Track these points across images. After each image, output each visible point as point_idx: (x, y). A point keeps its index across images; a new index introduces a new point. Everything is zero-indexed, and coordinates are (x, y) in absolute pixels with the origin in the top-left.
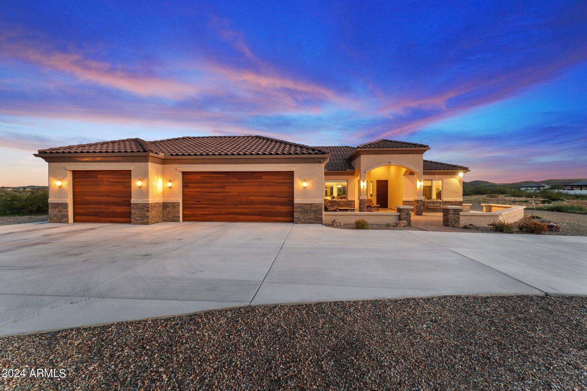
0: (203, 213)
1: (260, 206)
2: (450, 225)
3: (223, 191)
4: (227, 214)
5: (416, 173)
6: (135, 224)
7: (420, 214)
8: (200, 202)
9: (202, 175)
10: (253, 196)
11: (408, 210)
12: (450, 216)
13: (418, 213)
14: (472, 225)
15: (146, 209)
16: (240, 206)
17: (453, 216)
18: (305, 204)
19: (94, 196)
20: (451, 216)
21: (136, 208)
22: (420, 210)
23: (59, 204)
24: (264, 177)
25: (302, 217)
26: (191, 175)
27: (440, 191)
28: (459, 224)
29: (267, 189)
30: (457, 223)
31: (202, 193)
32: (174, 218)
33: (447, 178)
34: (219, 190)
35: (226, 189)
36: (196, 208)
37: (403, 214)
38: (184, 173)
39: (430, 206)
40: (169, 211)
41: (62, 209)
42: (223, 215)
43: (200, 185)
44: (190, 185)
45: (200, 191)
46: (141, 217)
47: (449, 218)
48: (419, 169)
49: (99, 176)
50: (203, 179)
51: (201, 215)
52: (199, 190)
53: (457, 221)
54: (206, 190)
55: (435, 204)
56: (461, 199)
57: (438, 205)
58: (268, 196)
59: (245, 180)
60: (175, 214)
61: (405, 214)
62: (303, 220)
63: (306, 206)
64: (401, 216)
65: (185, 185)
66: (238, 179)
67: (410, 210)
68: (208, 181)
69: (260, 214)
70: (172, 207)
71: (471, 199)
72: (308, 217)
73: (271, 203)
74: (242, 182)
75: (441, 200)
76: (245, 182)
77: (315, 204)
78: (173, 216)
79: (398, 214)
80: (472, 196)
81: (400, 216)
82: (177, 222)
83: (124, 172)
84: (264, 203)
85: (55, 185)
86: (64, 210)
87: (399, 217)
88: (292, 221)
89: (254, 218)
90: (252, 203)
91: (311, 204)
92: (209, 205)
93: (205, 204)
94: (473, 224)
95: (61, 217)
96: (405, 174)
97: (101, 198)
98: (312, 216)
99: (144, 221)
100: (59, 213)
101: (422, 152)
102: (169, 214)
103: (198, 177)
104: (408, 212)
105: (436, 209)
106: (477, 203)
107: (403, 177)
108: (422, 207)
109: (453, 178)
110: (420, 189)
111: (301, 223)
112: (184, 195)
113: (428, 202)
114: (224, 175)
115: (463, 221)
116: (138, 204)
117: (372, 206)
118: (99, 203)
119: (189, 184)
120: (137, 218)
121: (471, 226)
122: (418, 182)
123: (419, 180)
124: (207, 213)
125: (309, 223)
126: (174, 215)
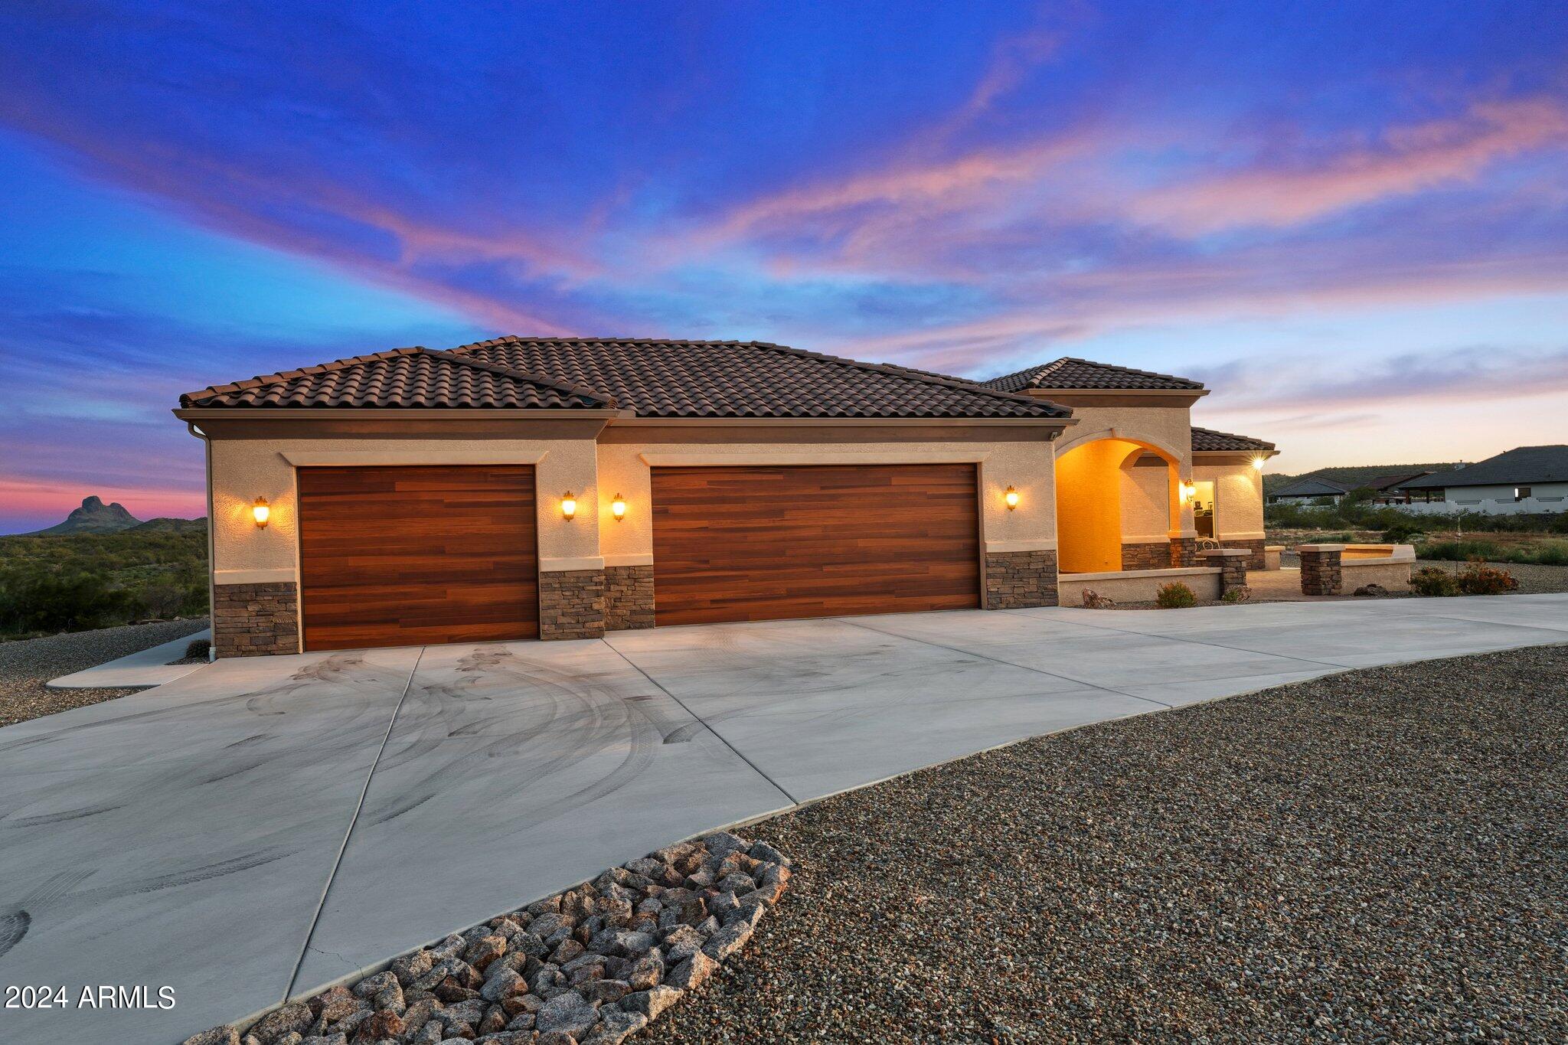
0: (718, 596)
1: (886, 566)
2: (1324, 592)
3: (777, 524)
4: (792, 594)
5: (1175, 461)
6: (557, 639)
8: (707, 562)
9: (713, 478)
10: (867, 536)
11: (1239, 559)
12: (1322, 569)
14: (1374, 586)
15: (594, 588)
16: (831, 568)
17: (1329, 569)
18: (1015, 554)
19: (381, 553)
20: (1324, 570)
21: (557, 586)
23: (259, 589)
24: (895, 481)
25: (1006, 589)
26: (677, 477)
27: (1209, 513)
28: (1341, 587)
29: (905, 515)
30: (1336, 587)
31: (711, 535)
32: (635, 618)
33: (1225, 474)
34: (764, 522)
35: (786, 517)
36: (693, 580)
37: (1229, 569)
38: (657, 472)
40: (618, 595)
41: (272, 606)
42: (779, 598)
43: (704, 508)
44: (675, 508)
45: (705, 529)
46: (578, 614)
47: (1321, 574)
48: (1182, 451)
49: (400, 486)
50: (713, 489)
51: (713, 601)
52: (704, 523)
53: (1337, 582)
54: (726, 523)
56: (1260, 534)
58: (910, 537)
59: (840, 491)
60: (640, 602)
61: (1234, 569)
62: (1012, 600)
63: (1016, 560)
64: (1226, 575)
65: (660, 511)
66: (823, 488)
67: (1243, 558)
68: (731, 495)
69: (886, 589)
70: (628, 582)
72: (1022, 591)
73: (918, 557)
74: (833, 497)
75: (1211, 536)
76: (844, 495)
77: (1039, 553)
78: (633, 612)
79: (1217, 570)
81: (1221, 576)
82: (646, 628)
83: (495, 472)
84: (900, 556)
85: (240, 521)
86: (282, 607)
87: (1217, 577)
88: (977, 605)
89: (869, 601)
90: (865, 557)
91: (1029, 554)
92: (732, 569)
93: (723, 569)
94: (1375, 583)
95: (268, 634)
96: (1125, 466)
97: (408, 561)
98: (1033, 585)
99: (586, 627)
100: (263, 619)
101: (1187, 402)
102: (618, 604)
103: (699, 482)
104: (1238, 564)
107: (1120, 473)
109: (1240, 472)
110: (1188, 507)
111: (1007, 608)
112: (656, 543)
114: (780, 477)
115: (1348, 580)
116: (564, 572)
118: (405, 578)
119: (670, 507)
120: (562, 620)
121: (1374, 589)
122: (1181, 485)
123: (1183, 480)
124: (729, 595)
125: (1027, 606)
126: (634, 608)
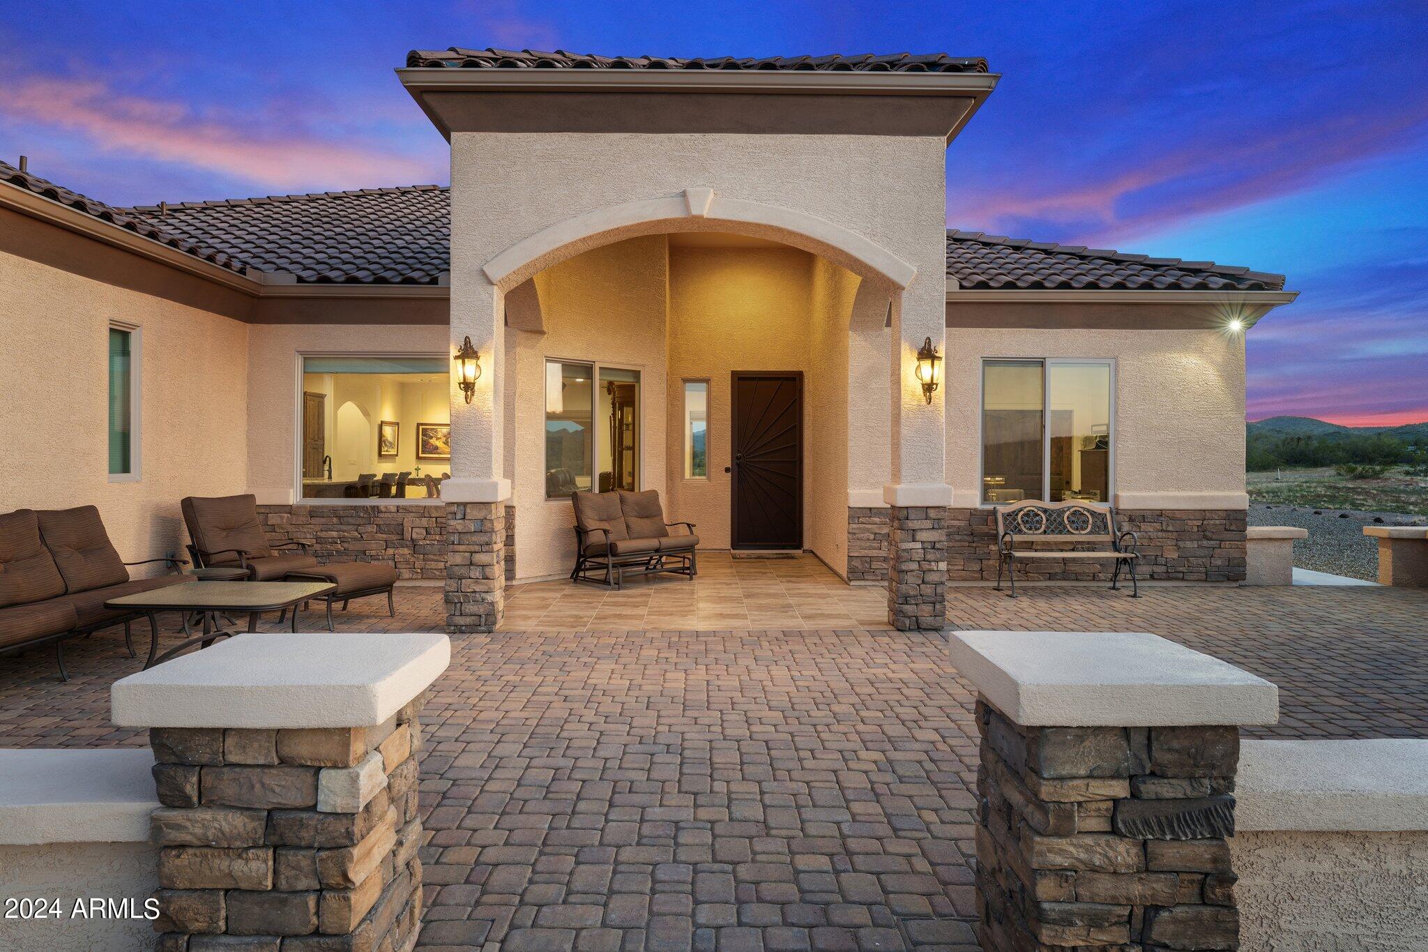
7: (927, 620)
13: (909, 609)
22: (927, 590)
33: (1145, 350)
39: (1029, 546)
55: (1061, 529)
56: (1235, 496)
57: (1082, 536)
71: (1275, 485)
75: (1105, 498)
80: (1279, 474)
105: (1073, 568)
106: (1309, 509)
108: (943, 566)
109: (1186, 346)
113: (1015, 513)
117: (623, 546)
122: (909, 358)
